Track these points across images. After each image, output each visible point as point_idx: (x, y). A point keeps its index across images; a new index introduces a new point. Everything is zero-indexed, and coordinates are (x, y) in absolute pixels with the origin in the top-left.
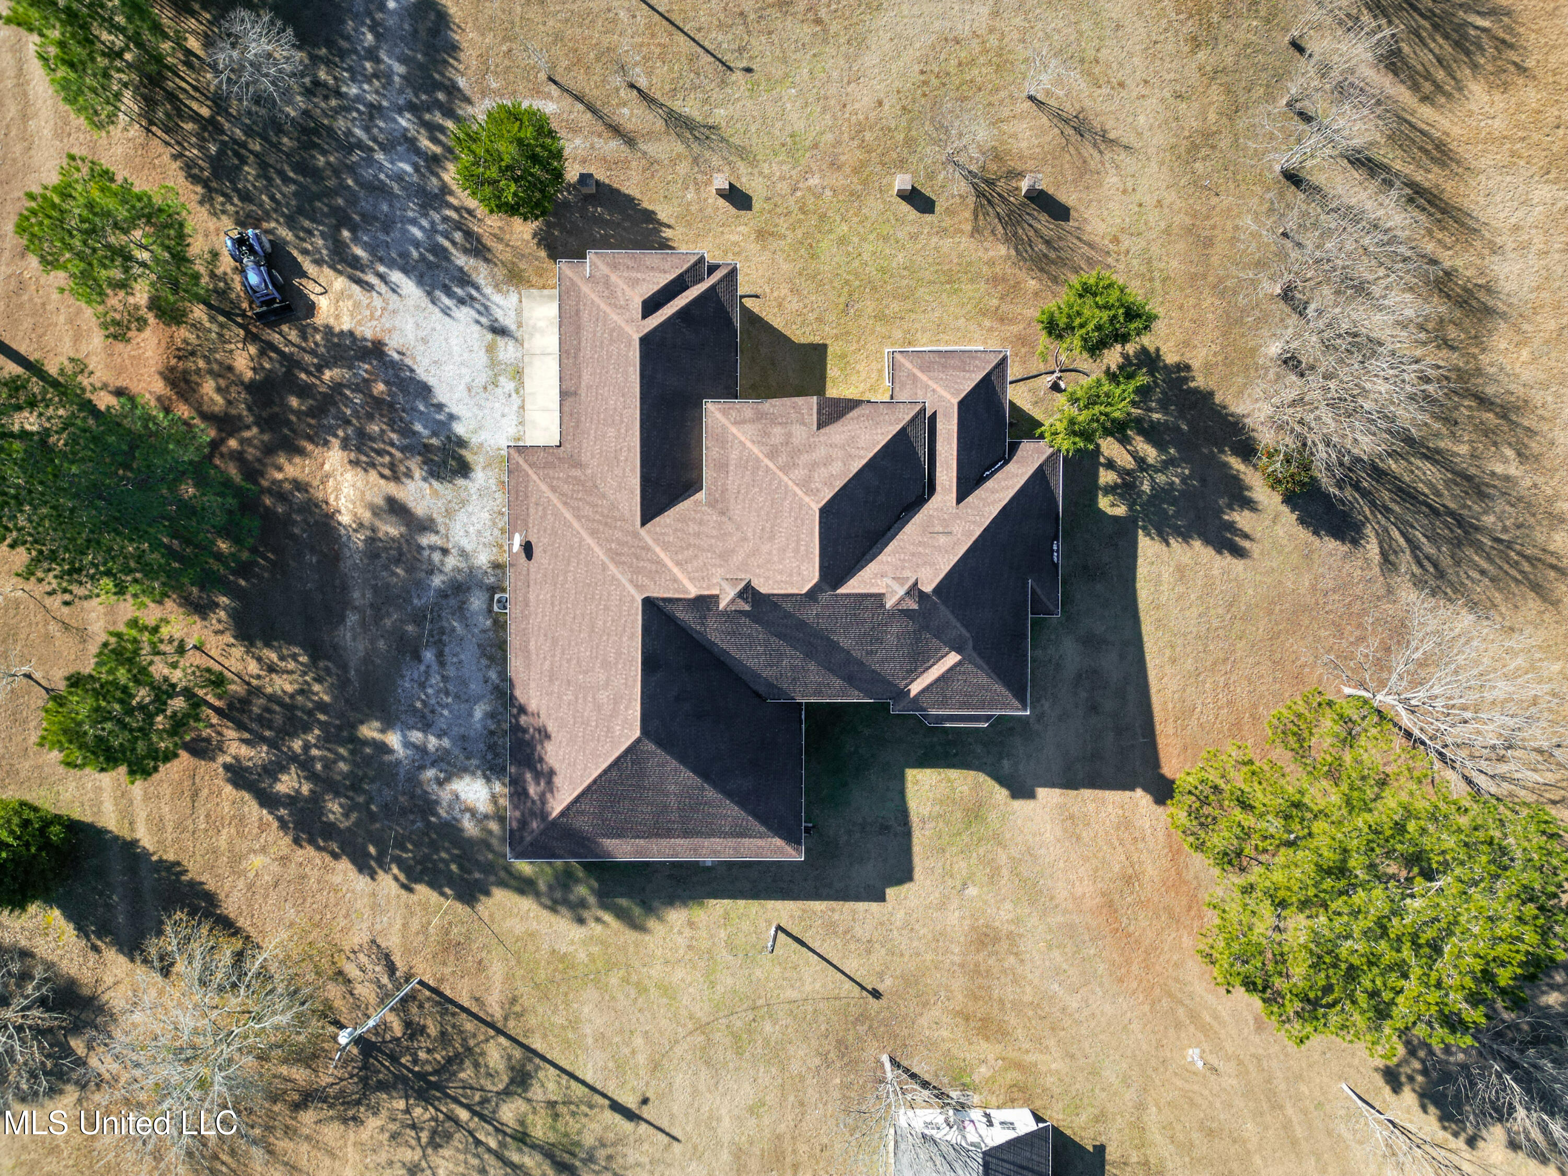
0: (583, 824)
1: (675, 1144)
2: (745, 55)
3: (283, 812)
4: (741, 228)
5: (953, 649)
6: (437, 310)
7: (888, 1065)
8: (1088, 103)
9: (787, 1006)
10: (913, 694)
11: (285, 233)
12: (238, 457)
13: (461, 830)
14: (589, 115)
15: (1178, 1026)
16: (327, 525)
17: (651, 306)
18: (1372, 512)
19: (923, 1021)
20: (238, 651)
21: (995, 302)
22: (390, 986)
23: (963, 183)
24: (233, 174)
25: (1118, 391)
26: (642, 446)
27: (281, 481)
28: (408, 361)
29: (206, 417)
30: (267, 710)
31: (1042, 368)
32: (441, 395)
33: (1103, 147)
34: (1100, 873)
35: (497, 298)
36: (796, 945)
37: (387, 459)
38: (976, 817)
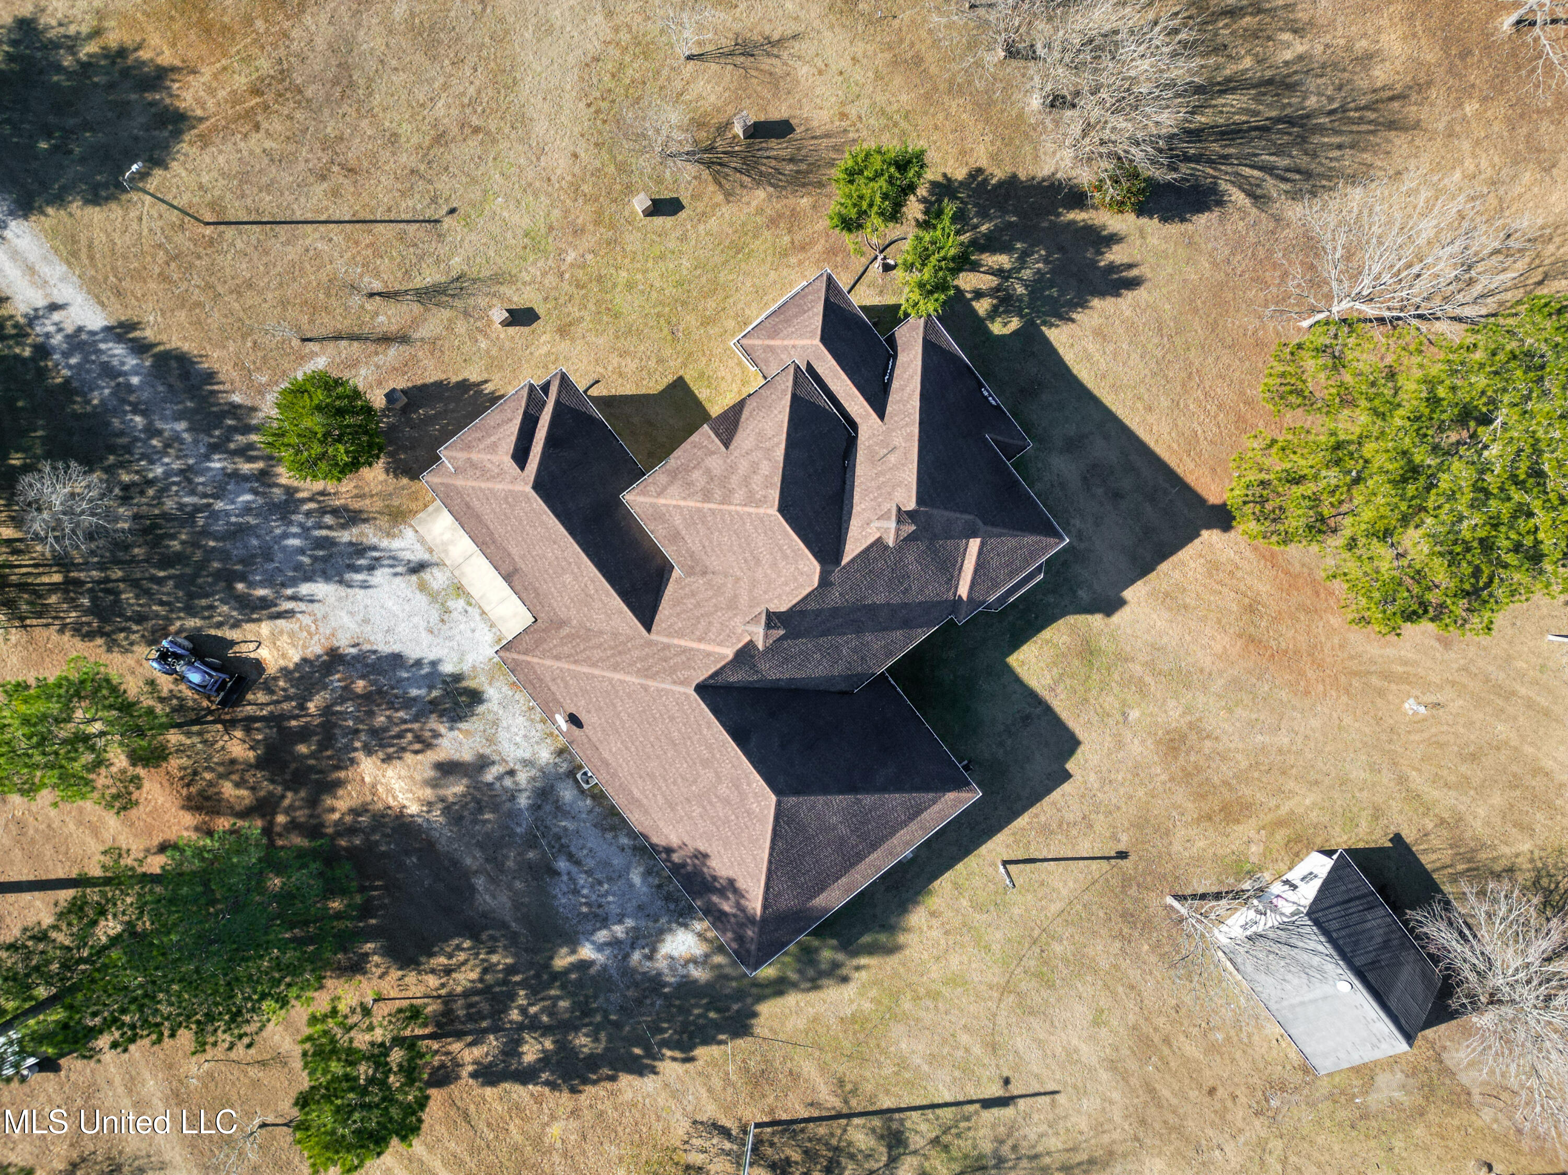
0: (788, 902)
1: (1057, 1096)
2: (441, 201)
3: (544, 1076)
4: (544, 338)
5: (968, 537)
6: (358, 591)
7: (1176, 904)
8: (737, 27)
9: (1060, 920)
10: (965, 597)
11: (192, 623)
12: (293, 826)
13: (695, 981)
14: (356, 344)
15: (1381, 693)
16: (403, 825)
17: (521, 456)
18: (1215, 169)
19: (1177, 847)
20: (411, 977)
21: (787, 239)
22: (735, 1147)
23: (689, 166)
24: (116, 608)
25: (939, 233)
26: (600, 570)
27: (341, 819)
28: (366, 647)
29: (245, 814)
31: (864, 261)
32: (412, 652)
33: (775, 51)
34: (1224, 621)
35: (396, 544)
36: (1028, 867)
37: (409, 736)
38: (1091, 653)
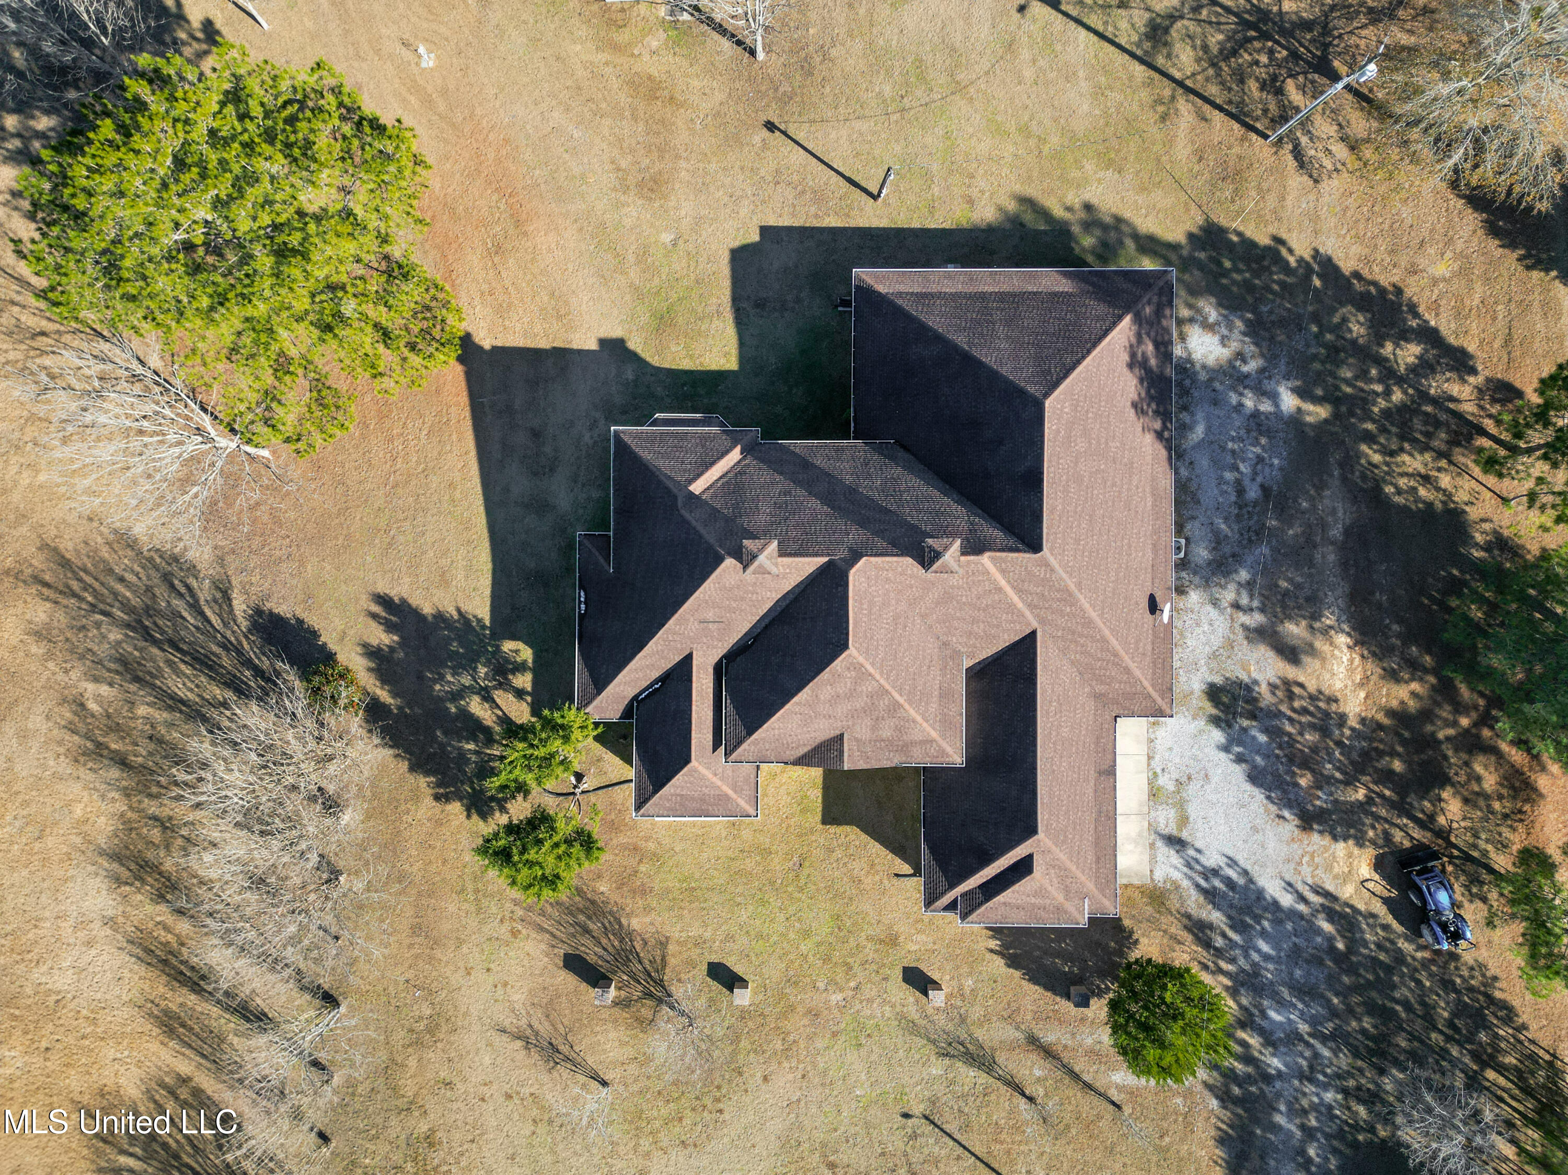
0: (1097, 308)
2: (910, 1131)
3: (1414, 323)
4: (913, 949)
5: (697, 497)
6: (1242, 863)
7: (759, 48)
8: (545, 1077)
9: (867, 112)
10: (738, 449)
11: (1406, 947)
12: (1459, 708)
13: (1220, 305)
14: (1077, 1069)
15: (444, 92)
16: (1363, 633)
17: (1023, 868)
18: (240, 643)
19: (719, 96)
20: (1461, 497)
21: (643, 868)
22: (1299, 134)
23: (678, 995)
24: (1460, 1010)
25: (517, 772)
26: (1035, 719)
27: (1412, 679)
28: (1273, 808)
29: (1494, 751)
30: (1428, 435)
31: (592, 798)
32: (1238, 772)
33: (529, 1032)
34: (529, 257)
35: (1176, 875)
36: (859, 179)
37: (1296, 704)
38: (662, 318)
